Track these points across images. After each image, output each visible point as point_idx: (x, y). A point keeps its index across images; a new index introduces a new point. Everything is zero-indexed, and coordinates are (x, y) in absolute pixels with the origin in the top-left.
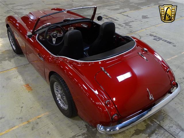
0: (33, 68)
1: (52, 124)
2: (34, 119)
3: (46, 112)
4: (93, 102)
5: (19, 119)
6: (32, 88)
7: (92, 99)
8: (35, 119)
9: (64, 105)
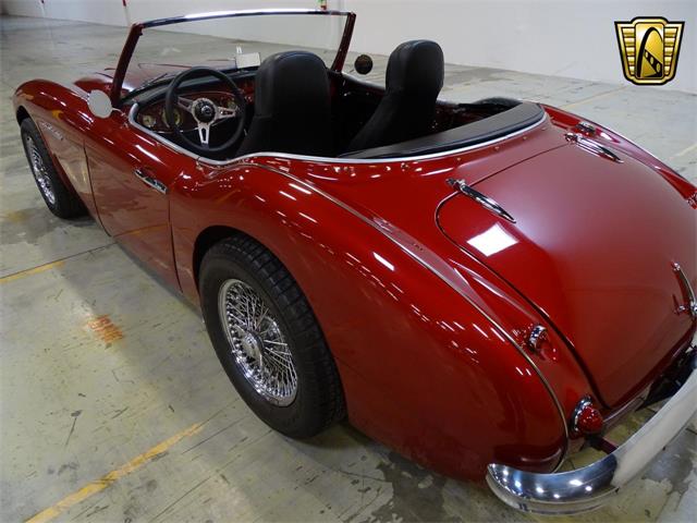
0: (124, 260)
1: (223, 477)
2: (135, 464)
3: (190, 425)
4: (425, 318)
5: (60, 471)
6: (120, 330)
7: (417, 310)
8: (139, 462)
9: (273, 384)
